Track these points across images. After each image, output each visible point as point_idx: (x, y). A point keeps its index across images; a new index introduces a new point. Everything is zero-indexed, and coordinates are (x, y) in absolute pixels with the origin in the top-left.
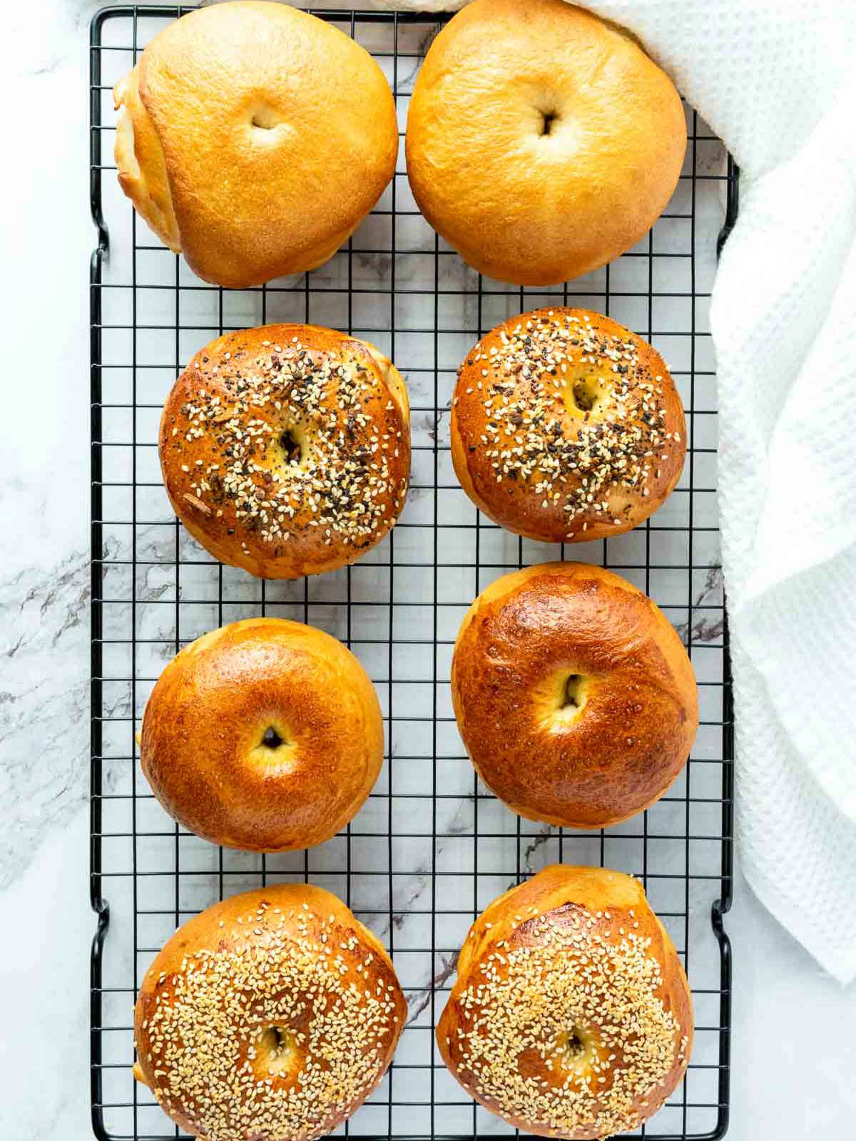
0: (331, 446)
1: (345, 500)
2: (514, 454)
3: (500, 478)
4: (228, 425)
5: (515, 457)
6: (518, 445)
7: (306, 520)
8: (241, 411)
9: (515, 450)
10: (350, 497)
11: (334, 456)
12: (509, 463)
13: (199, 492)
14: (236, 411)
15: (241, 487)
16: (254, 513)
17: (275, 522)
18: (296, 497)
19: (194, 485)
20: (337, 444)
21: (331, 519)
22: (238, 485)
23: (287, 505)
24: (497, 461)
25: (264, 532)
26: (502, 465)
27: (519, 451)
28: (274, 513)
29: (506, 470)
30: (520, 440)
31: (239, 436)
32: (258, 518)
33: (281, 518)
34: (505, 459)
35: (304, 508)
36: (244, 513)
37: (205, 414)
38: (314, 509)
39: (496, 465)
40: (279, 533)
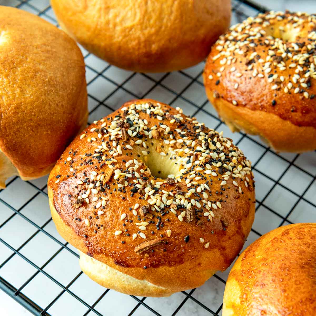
0: (180, 141)
1: (222, 156)
2: (299, 74)
3: (306, 94)
4: (116, 177)
5: (302, 74)
6: (295, 68)
7: (217, 185)
8: (113, 164)
9: (297, 71)
10: (222, 152)
11: (188, 142)
12: (302, 80)
13: (143, 235)
14: (111, 167)
15: (164, 199)
16: (189, 206)
17: (204, 201)
18: (198, 178)
19: (135, 236)
20: (183, 136)
21: (228, 173)
22: (161, 200)
23: (199, 185)
24: (295, 88)
25: (206, 214)
26: (300, 86)
27: (299, 69)
28: (198, 197)
29: (304, 85)
30: (293, 65)
31: (129, 176)
32: (194, 207)
33: (205, 195)
34: (298, 82)
35: (209, 180)
36: (183, 214)
37: (95, 187)
38: (214, 174)
39: (297, 90)
40: (214, 206)
